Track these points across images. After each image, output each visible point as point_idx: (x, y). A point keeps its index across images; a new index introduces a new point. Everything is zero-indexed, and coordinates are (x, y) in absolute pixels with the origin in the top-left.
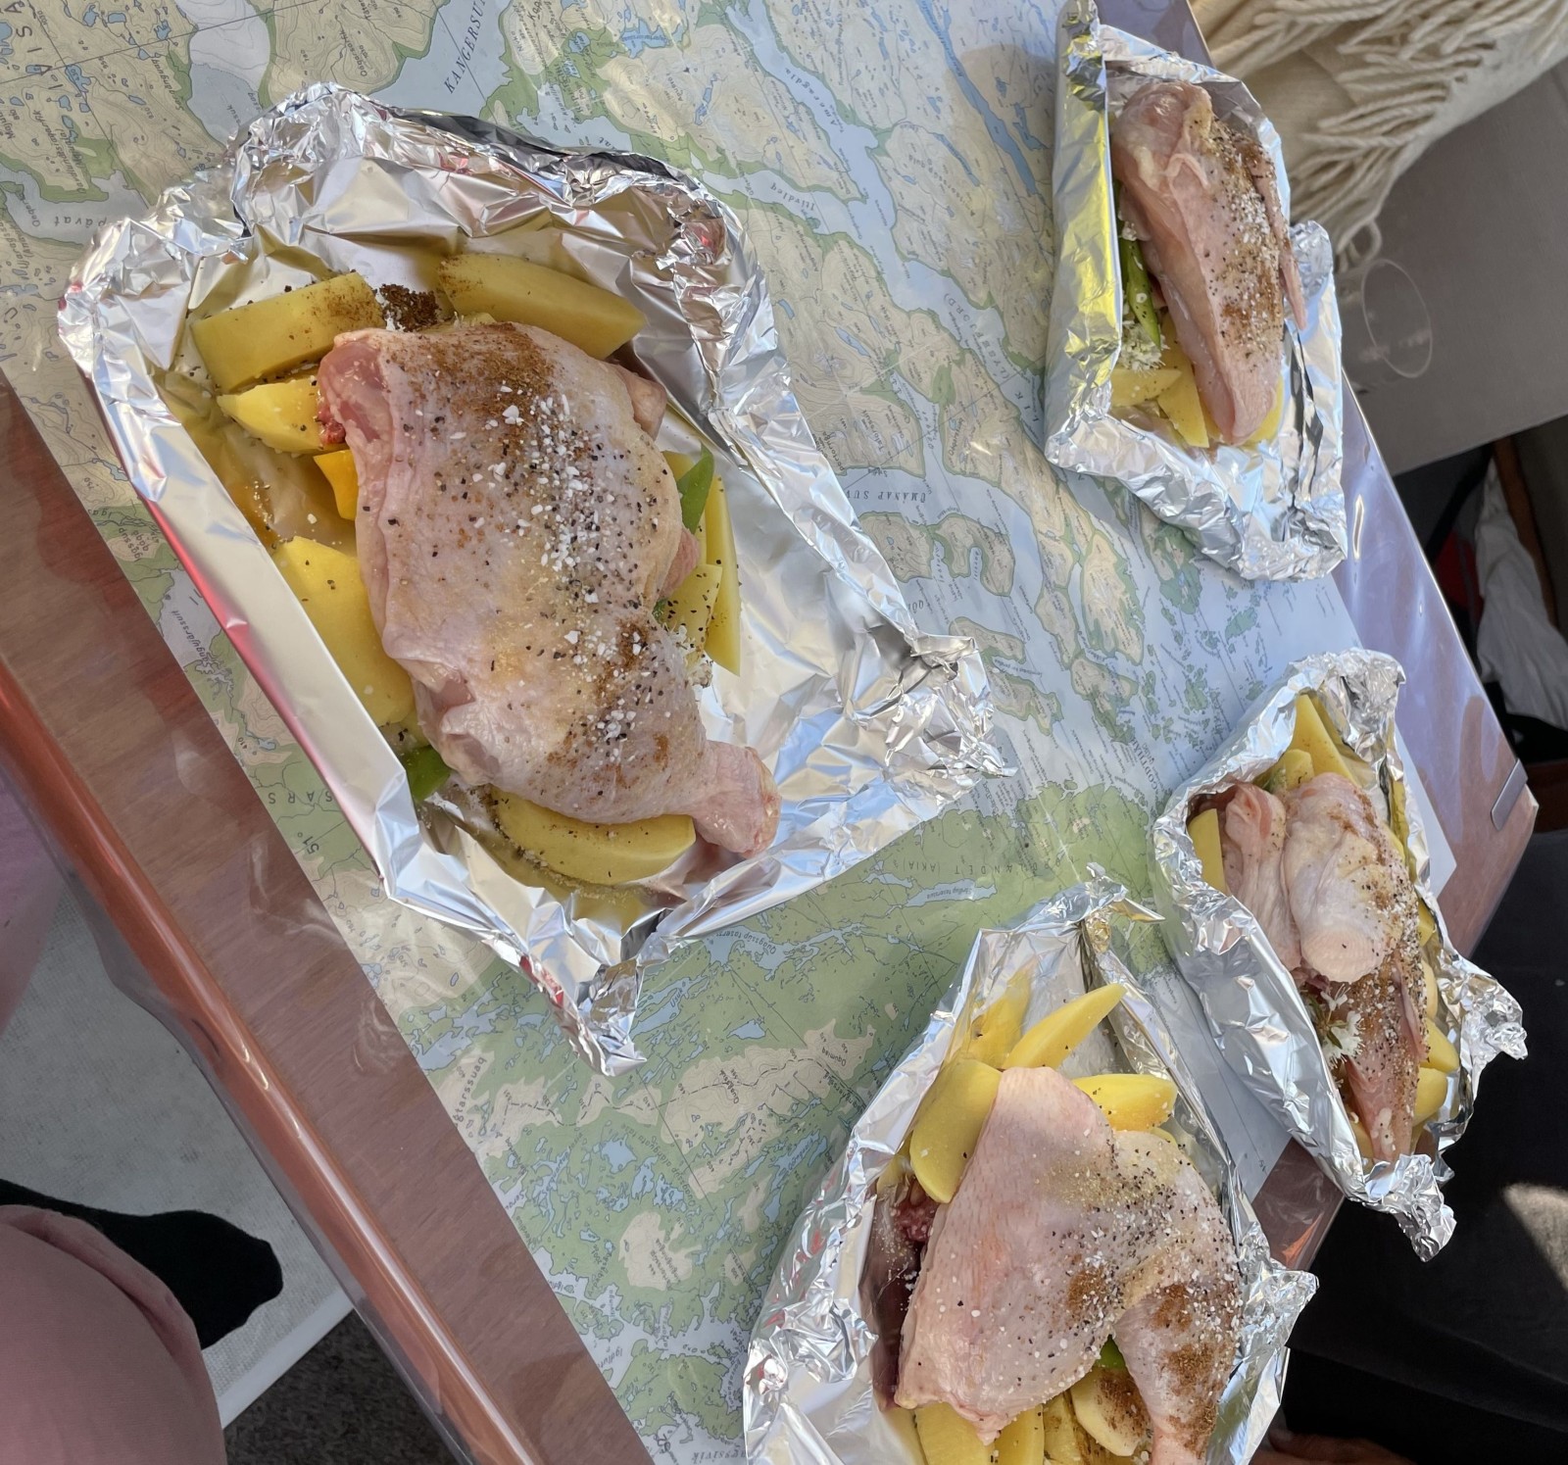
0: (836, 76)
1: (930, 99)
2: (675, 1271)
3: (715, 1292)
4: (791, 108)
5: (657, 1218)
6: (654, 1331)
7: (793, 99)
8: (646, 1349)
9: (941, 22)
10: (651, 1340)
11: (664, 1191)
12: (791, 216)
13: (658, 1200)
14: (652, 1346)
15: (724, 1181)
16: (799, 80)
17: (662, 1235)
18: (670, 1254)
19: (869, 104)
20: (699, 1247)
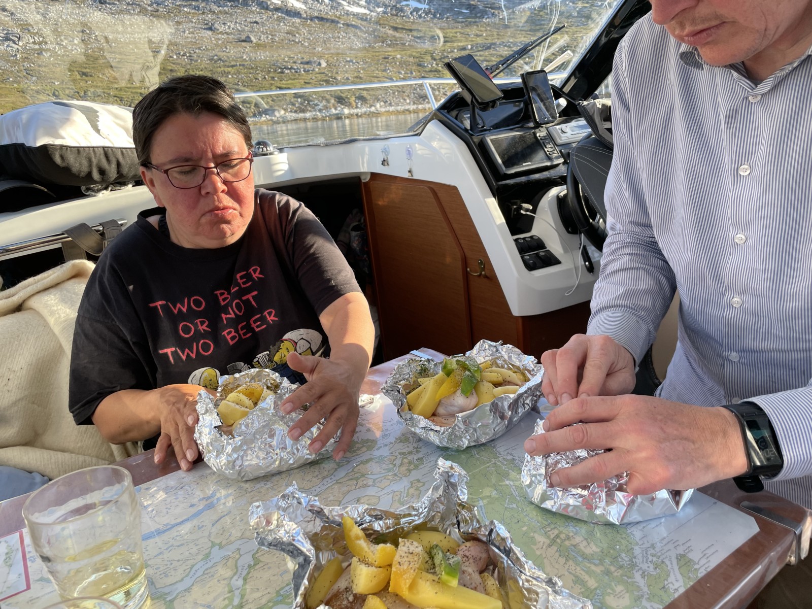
0: (192, 561)
1: (199, 529)
2: (622, 591)
3: (625, 578)
4: (206, 576)
5: (607, 598)
6: (642, 596)
7: (202, 575)
8: (648, 598)
9: (169, 527)
10: (645, 597)
11: (598, 596)
12: (248, 574)
13: (601, 597)
14: (647, 596)
15: (590, 577)
16: (195, 574)
17: (612, 596)
18: (617, 593)
19: (202, 549)
20: (613, 584)
